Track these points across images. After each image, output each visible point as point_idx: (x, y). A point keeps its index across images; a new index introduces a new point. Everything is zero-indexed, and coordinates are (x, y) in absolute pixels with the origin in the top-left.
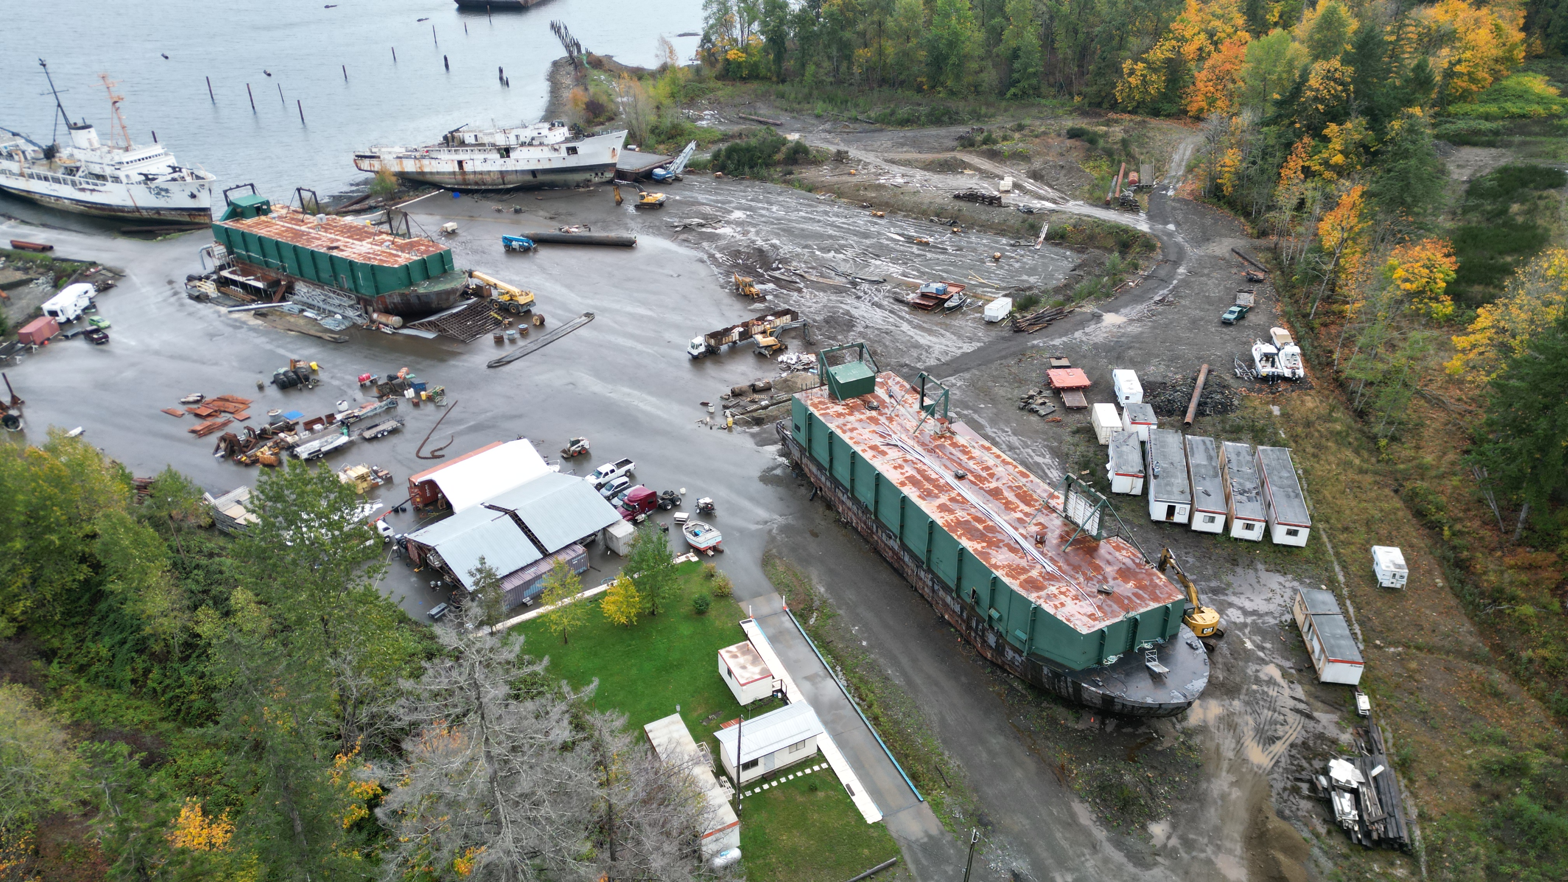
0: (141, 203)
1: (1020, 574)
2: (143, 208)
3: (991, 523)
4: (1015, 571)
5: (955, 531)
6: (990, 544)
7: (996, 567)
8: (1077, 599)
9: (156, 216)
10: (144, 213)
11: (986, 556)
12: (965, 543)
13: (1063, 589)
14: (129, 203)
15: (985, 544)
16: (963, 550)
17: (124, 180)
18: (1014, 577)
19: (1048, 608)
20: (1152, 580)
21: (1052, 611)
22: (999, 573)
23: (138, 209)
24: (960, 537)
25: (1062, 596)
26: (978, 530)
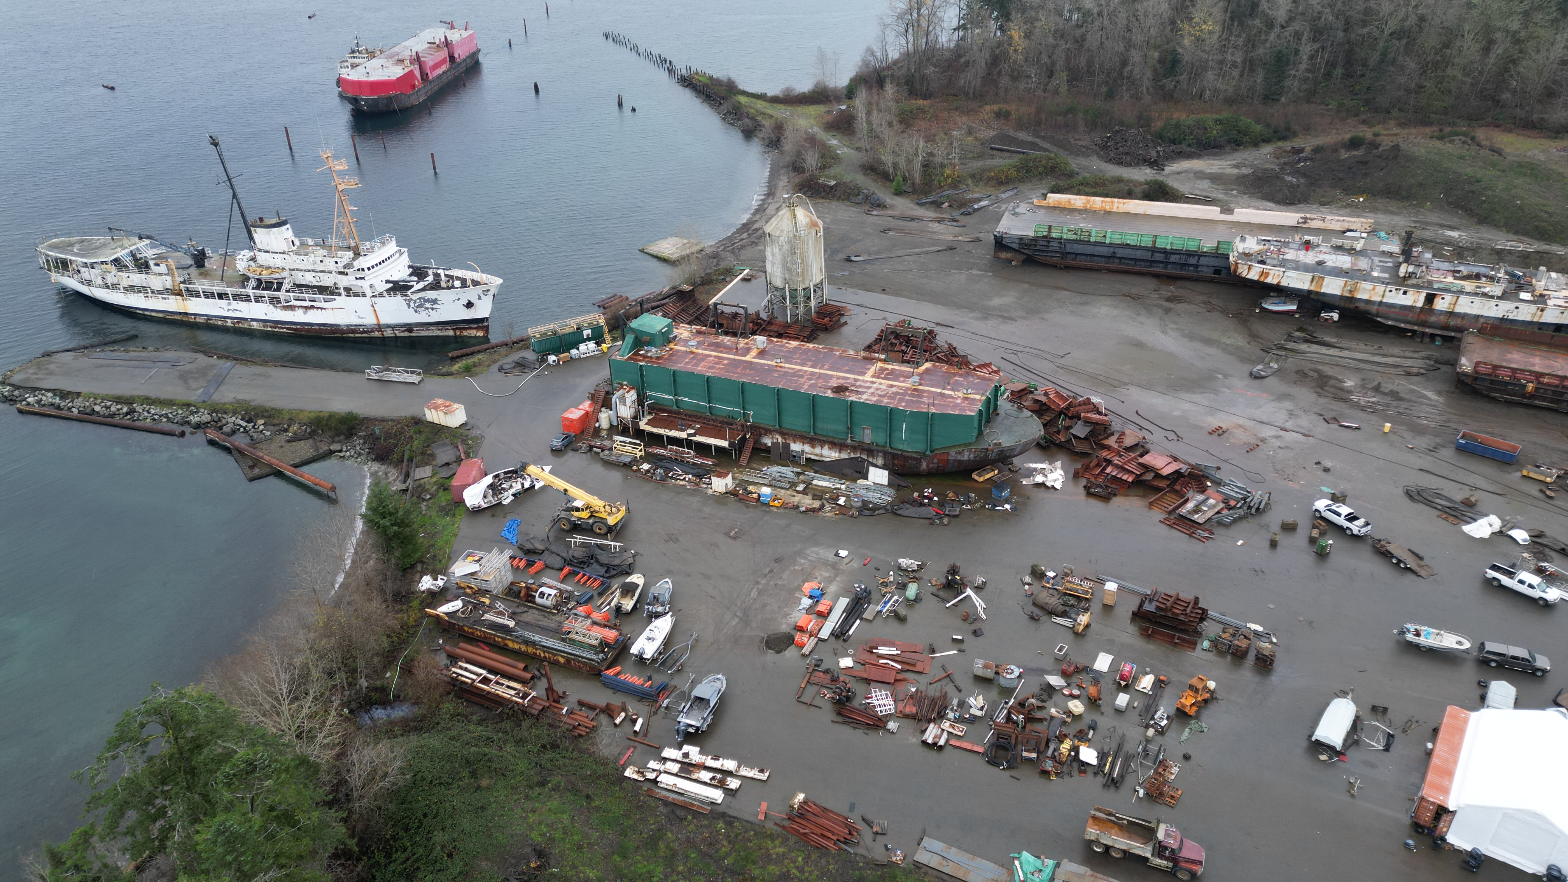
0: (384, 321)
2: (388, 326)
9: (406, 334)
10: (389, 333)
14: (369, 320)
17: (369, 293)
23: (380, 327)
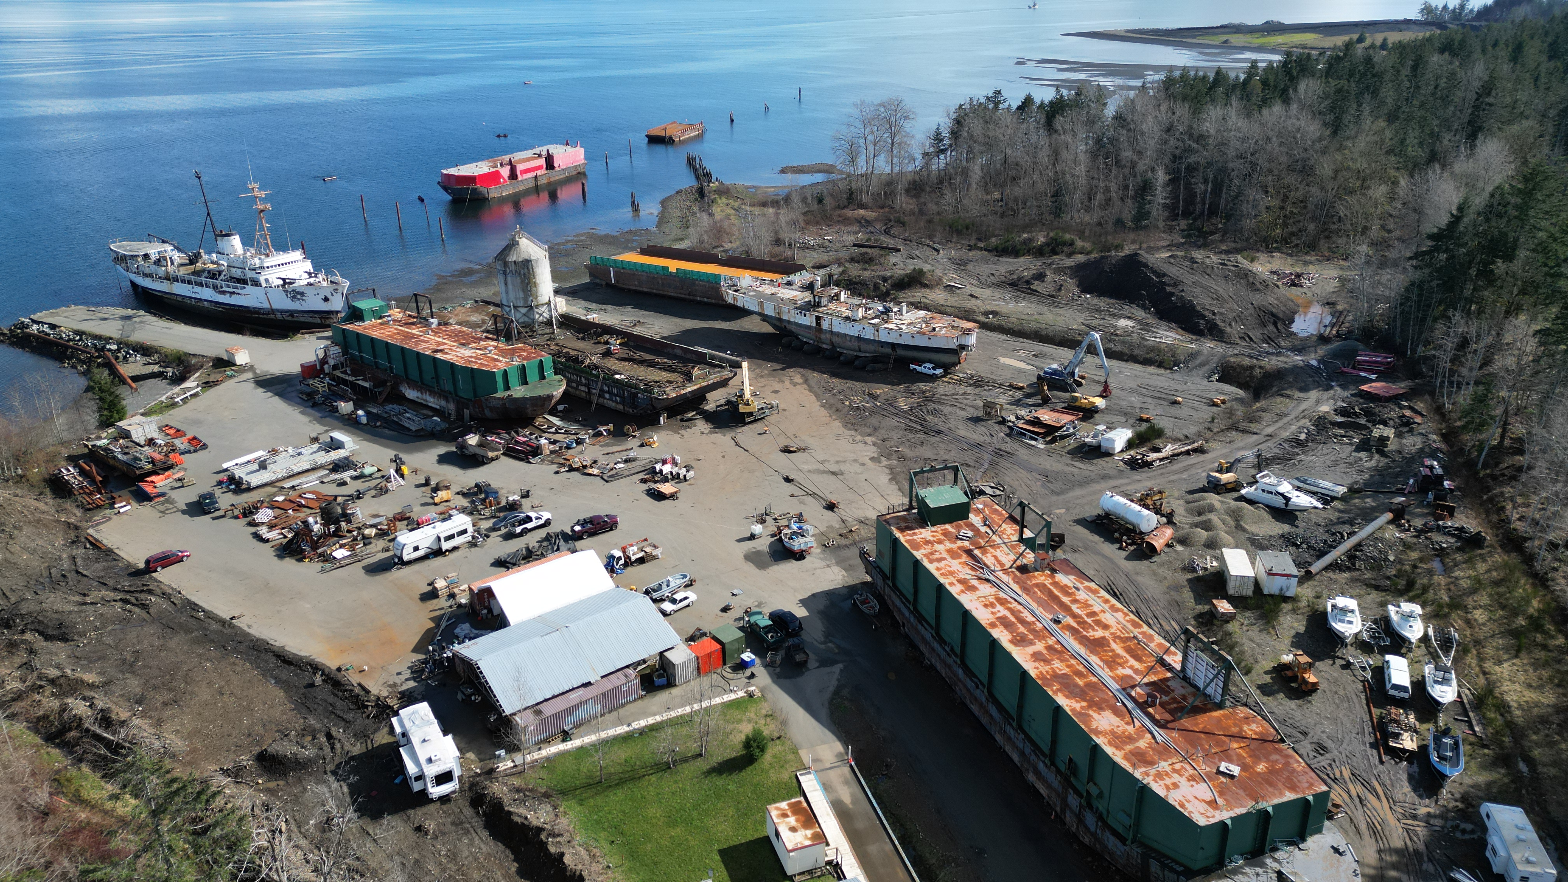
0: (275, 306)
1: (1125, 743)
2: (278, 311)
3: (1094, 679)
4: (1119, 740)
5: (1050, 686)
6: (1092, 704)
7: (1098, 733)
8: (1194, 780)
9: (290, 318)
10: (279, 316)
11: (1087, 718)
12: (1061, 700)
13: (1177, 766)
14: (266, 305)
15: (1084, 704)
16: (1058, 709)
18: (1117, 748)
19: (1158, 788)
20: (1287, 764)
21: (1161, 792)
22: (1100, 741)
23: (273, 311)
24: (1055, 692)
25: (1175, 775)
26: (1076, 685)
